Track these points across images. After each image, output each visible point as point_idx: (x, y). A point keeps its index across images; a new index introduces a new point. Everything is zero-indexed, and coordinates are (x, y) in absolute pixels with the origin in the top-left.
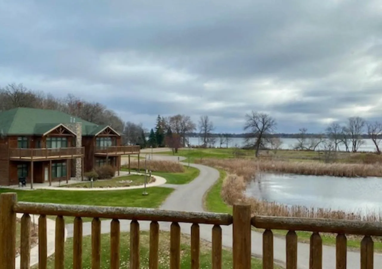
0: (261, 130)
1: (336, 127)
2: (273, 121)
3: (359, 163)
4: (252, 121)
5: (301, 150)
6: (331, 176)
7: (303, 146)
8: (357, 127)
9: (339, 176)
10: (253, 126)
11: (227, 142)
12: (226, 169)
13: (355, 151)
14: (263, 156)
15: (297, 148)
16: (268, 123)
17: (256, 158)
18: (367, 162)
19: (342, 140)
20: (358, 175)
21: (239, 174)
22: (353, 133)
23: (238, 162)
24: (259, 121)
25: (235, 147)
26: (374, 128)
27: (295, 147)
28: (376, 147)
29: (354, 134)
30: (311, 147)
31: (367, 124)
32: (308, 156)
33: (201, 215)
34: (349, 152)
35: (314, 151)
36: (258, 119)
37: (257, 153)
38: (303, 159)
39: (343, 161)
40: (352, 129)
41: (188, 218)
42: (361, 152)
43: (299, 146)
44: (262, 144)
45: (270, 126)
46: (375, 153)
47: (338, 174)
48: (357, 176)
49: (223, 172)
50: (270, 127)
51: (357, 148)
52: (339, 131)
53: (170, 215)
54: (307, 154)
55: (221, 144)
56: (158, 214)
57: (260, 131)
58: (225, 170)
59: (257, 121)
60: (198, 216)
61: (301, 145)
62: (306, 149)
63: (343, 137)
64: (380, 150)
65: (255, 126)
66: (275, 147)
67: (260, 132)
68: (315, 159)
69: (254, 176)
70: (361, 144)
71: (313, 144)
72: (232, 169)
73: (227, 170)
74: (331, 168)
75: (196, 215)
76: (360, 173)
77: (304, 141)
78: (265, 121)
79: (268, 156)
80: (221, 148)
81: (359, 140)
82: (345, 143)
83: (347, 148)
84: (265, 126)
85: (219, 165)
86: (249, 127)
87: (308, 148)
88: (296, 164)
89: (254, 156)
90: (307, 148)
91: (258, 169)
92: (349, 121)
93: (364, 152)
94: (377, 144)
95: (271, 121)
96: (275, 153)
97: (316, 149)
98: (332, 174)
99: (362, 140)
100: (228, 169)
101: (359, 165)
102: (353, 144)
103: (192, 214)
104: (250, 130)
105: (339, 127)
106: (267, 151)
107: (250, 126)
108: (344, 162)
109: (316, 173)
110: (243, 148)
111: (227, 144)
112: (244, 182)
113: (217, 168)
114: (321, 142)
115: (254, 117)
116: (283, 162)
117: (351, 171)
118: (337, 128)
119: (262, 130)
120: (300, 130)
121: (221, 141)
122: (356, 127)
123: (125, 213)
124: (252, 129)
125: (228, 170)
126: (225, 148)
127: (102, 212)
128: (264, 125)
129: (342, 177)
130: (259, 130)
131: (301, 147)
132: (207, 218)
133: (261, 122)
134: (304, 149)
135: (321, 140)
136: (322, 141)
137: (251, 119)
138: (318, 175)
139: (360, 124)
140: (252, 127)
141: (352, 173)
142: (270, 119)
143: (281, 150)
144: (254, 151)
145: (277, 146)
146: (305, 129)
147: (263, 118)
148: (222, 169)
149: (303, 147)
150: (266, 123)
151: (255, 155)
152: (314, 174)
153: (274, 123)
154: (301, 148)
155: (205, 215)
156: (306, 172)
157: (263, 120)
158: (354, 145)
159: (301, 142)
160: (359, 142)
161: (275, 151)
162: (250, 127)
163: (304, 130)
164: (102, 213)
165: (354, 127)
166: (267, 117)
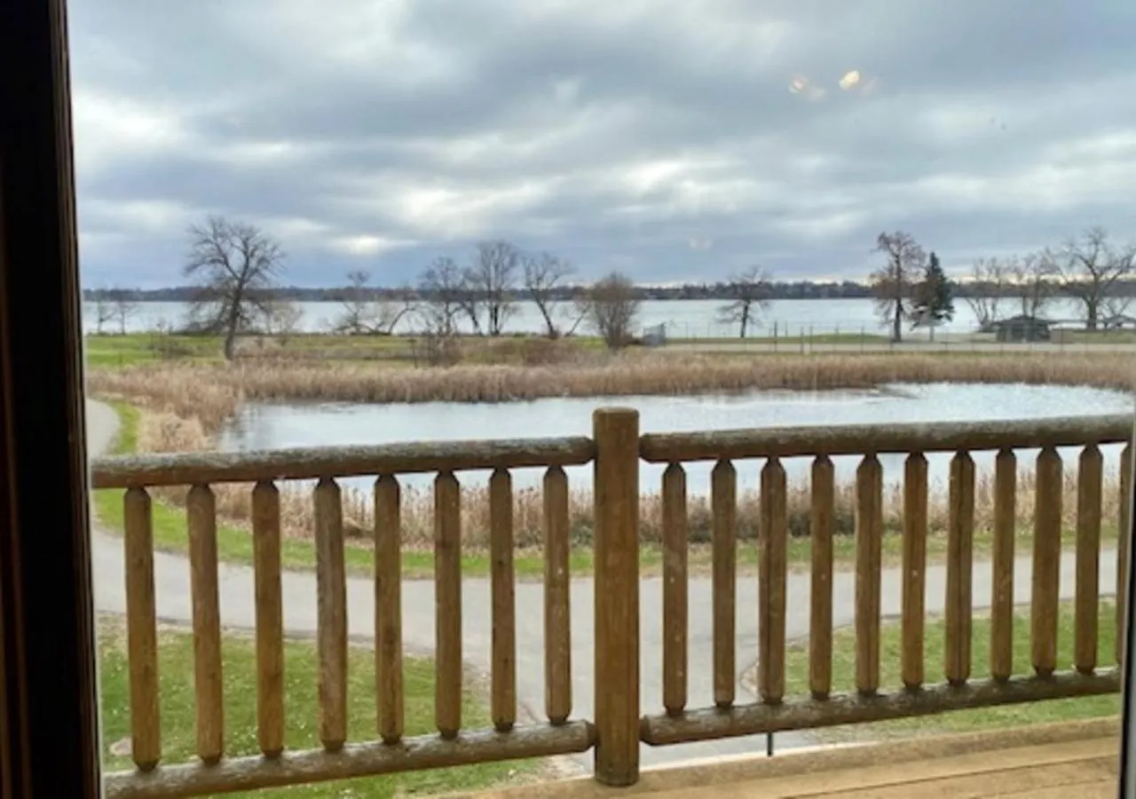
0: (239, 275)
1: (447, 269)
2: (274, 249)
3: (514, 363)
4: (207, 246)
5: (353, 334)
6: (447, 401)
7: (359, 322)
8: (500, 268)
9: (470, 400)
10: (213, 261)
11: (123, 313)
12: (137, 399)
13: (496, 334)
14: (246, 356)
15: (342, 328)
16: (258, 253)
17: (227, 363)
18: (532, 361)
19: (464, 306)
20: (515, 395)
21: (185, 413)
22: (489, 285)
23: (176, 377)
24: (232, 245)
25: (158, 329)
26: (541, 271)
27: (337, 326)
28: (544, 322)
29: (493, 288)
30: (380, 325)
31: (524, 259)
32: (377, 350)
33: (520, 447)
34: (480, 335)
35: (388, 334)
36: (228, 241)
37: (228, 343)
38: (368, 359)
39: (473, 358)
40: (487, 272)
41: (487, 457)
42: (508, 335)
43: (349, 324)
44: (242, 318)
45: (265, 264)
46: (544, 336)
47: (465, 396)
48: (510, 396)
49: (129, 409)
50: (266, 268)
51: (501, 326)
52: (456, 280)
53: (438, 453)
54: (374, 343)
55: (101, 320)
56: (405, 454)
57: (237, 278)
58: (134, 404)
59: (226, 247)
60: (513, 448)
61: (354, 321)
62: (367, 331)
63: (464, 298)
64: (555, 329)
65: (220, 261)
66: (281, 326)
67: (236, 283)
68: (399, 358)
69: (231, 415)
70: (509, 314)
71: (385, 315)
72: (158, 399)
73: (140, 404)
74: (446, 380)
75: (506, 447)
76: (519, 391)
77: (363, 307)
78: (251, 248)
79: (266, 356)
80: (102, 334)
81: (504, 303)
82: (471, 312)
83: (476, 324)
84: (253, 263)
85: (111, 388)
86: (199, 268)
87: (373, 327)
88: (353, 373)
89: (221, 357)
90: (370, 329)
91: (241, 394)
92: (478, 253)
93: (518, 335)
94: (548, 313)
95: (269, 247)
96: (283, 343)
97: (395, 331)
98: (449, 396)
99: (511, 304)
100: (144, 400)
101: (515, 370)
102: (491, 316)
103: (497, 444)
104: (204, 277)
105: (454, 269)
106: (256, 338)
107: (203, 262)
108: (477, 362)
109: (408, 397)
110: (185, 333)
111: (122, 322)
112: (206, 434)
113: (105, 400)
114: (407, 309)
115: (216, 235)
116: (313, 371)
117: (497, 386)
118: (450, 272)
119: (244, 274)
120: (350, 276)
121: (101, 310)
122: (496, 267)
123: (302, 461)
124: (212, 273)
125: (145, 402)
126: (115, 335)
127: (228, 463)
128: (247, 260)
129: (474, 402)
130: (234, 274)
131: (355, 324)
132: (537, 453)
133: (238, 248)
134: (364, 330)
135: (407, 305)
136: (410, 307)
137: (207, 241)
138: (414, 400)
139: (506, 261)
140: (211, 268)
141: (501, 390)
142: (265, 242)
143: (298, 335)
144: (220, 341)
145: (286, 323)
146: (364, 274)
147: (244, 236)
148: (122, 401)
149: (361, 326)
150: (252, 255)
151: (221, 353)
152: (402, 400)
153: (277, 253)
154: (353, 329)
155: (530, 445)
156: (383, 394)
157: (245, 243)
158: (494, 317)
159: (355, 310)
160: (505, 308)
161: (283, 338)
162: (205, 266)
163: (361, 277)
164: (226, 466)
165: (492, 269)
166: (258, 235)
